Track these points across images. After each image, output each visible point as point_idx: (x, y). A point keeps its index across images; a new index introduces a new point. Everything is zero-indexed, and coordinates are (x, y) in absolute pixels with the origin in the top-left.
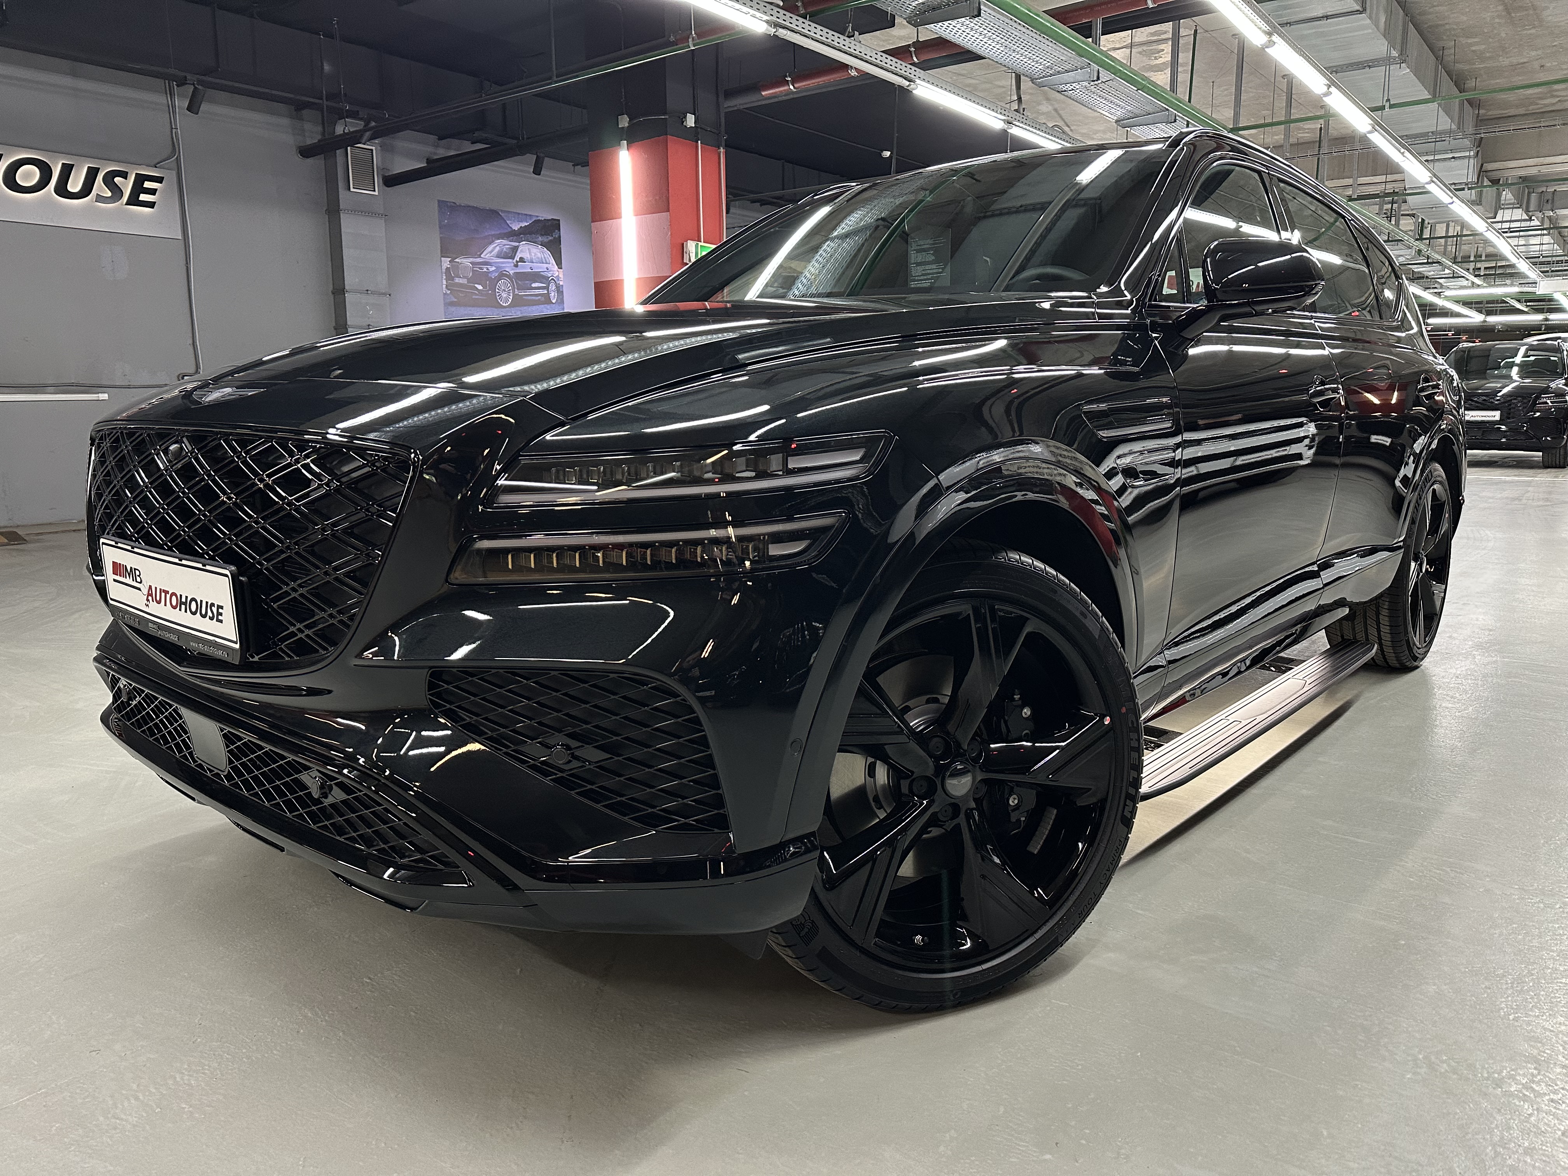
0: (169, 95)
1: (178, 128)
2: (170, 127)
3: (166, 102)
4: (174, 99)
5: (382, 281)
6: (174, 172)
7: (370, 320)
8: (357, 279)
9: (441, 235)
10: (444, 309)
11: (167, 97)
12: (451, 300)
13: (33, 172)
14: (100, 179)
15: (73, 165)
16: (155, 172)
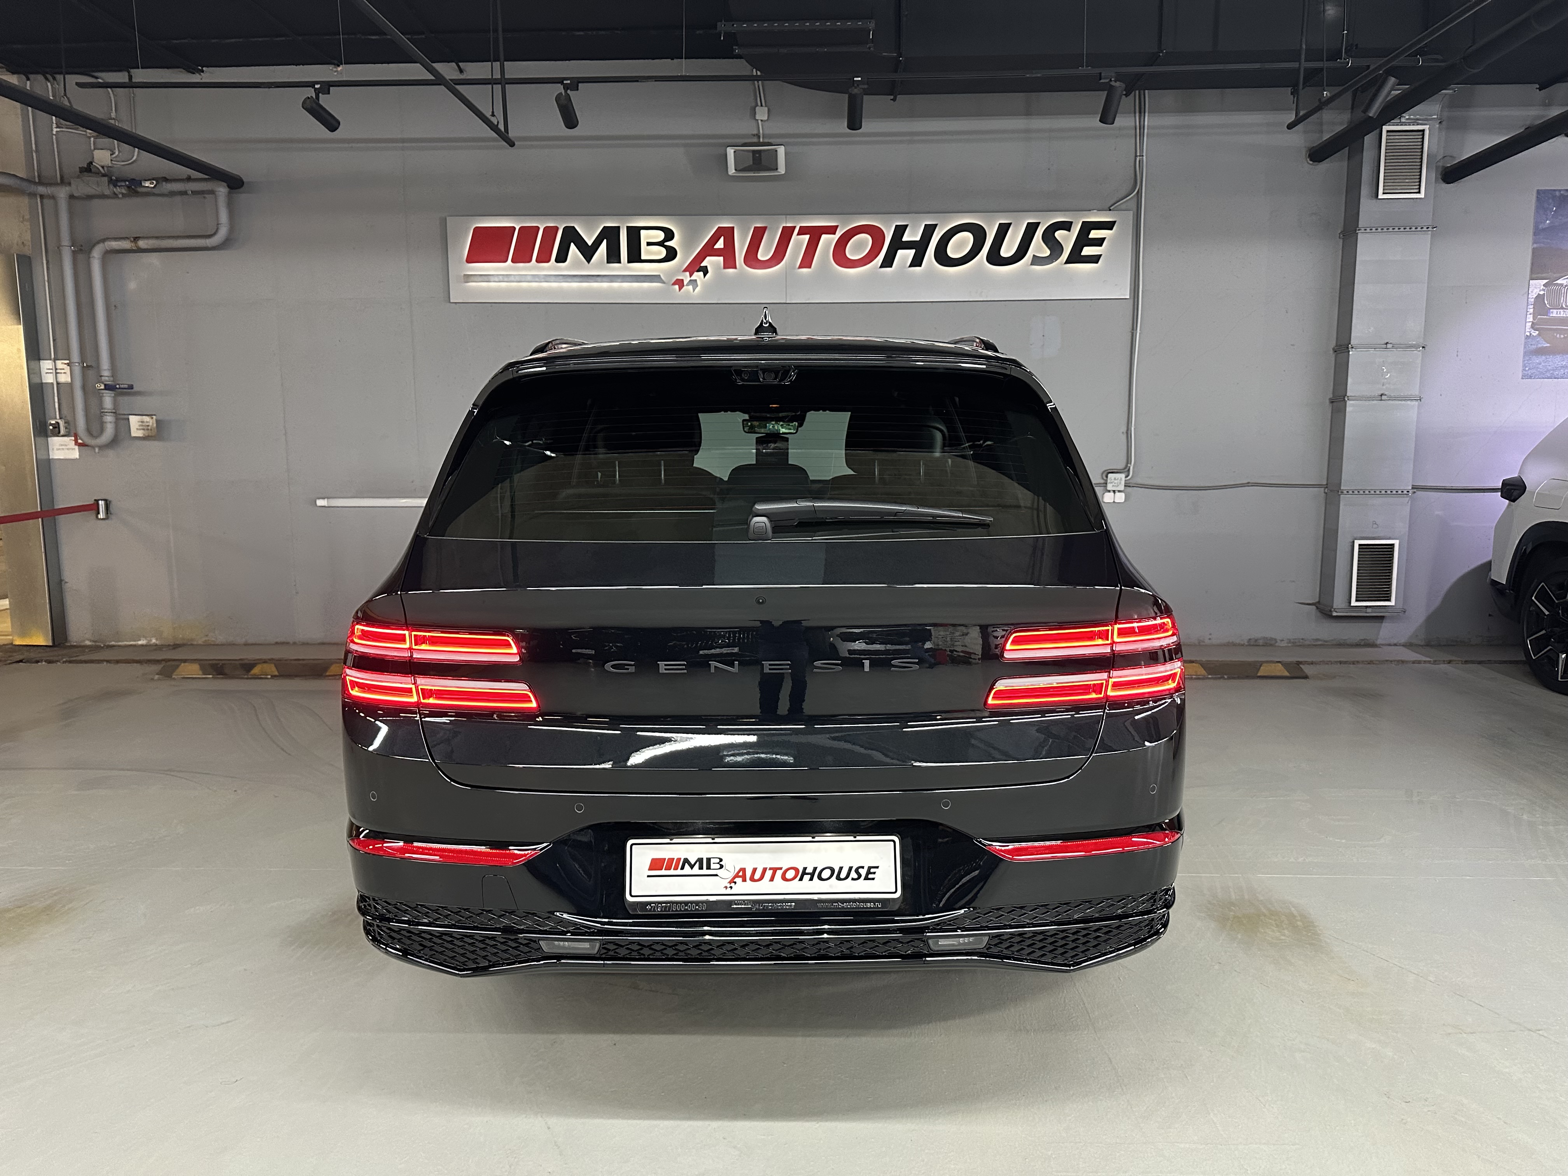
0: (1137, 115)
1: (1144, 154)
2: (1134, 155)
3: (1134, 124)
4: (1142, 117)
5: (1414, 327)
6: (1132, 212)
7: (1384, 387)
8: (1372, 328)
9: (1535, 246)
10: (1524, 361)
11: (1135, 117)
12: (1540, 346)
13: (966, 239)
14: (1038, 236)
15: (1011, 224)
16: (1107, 216)
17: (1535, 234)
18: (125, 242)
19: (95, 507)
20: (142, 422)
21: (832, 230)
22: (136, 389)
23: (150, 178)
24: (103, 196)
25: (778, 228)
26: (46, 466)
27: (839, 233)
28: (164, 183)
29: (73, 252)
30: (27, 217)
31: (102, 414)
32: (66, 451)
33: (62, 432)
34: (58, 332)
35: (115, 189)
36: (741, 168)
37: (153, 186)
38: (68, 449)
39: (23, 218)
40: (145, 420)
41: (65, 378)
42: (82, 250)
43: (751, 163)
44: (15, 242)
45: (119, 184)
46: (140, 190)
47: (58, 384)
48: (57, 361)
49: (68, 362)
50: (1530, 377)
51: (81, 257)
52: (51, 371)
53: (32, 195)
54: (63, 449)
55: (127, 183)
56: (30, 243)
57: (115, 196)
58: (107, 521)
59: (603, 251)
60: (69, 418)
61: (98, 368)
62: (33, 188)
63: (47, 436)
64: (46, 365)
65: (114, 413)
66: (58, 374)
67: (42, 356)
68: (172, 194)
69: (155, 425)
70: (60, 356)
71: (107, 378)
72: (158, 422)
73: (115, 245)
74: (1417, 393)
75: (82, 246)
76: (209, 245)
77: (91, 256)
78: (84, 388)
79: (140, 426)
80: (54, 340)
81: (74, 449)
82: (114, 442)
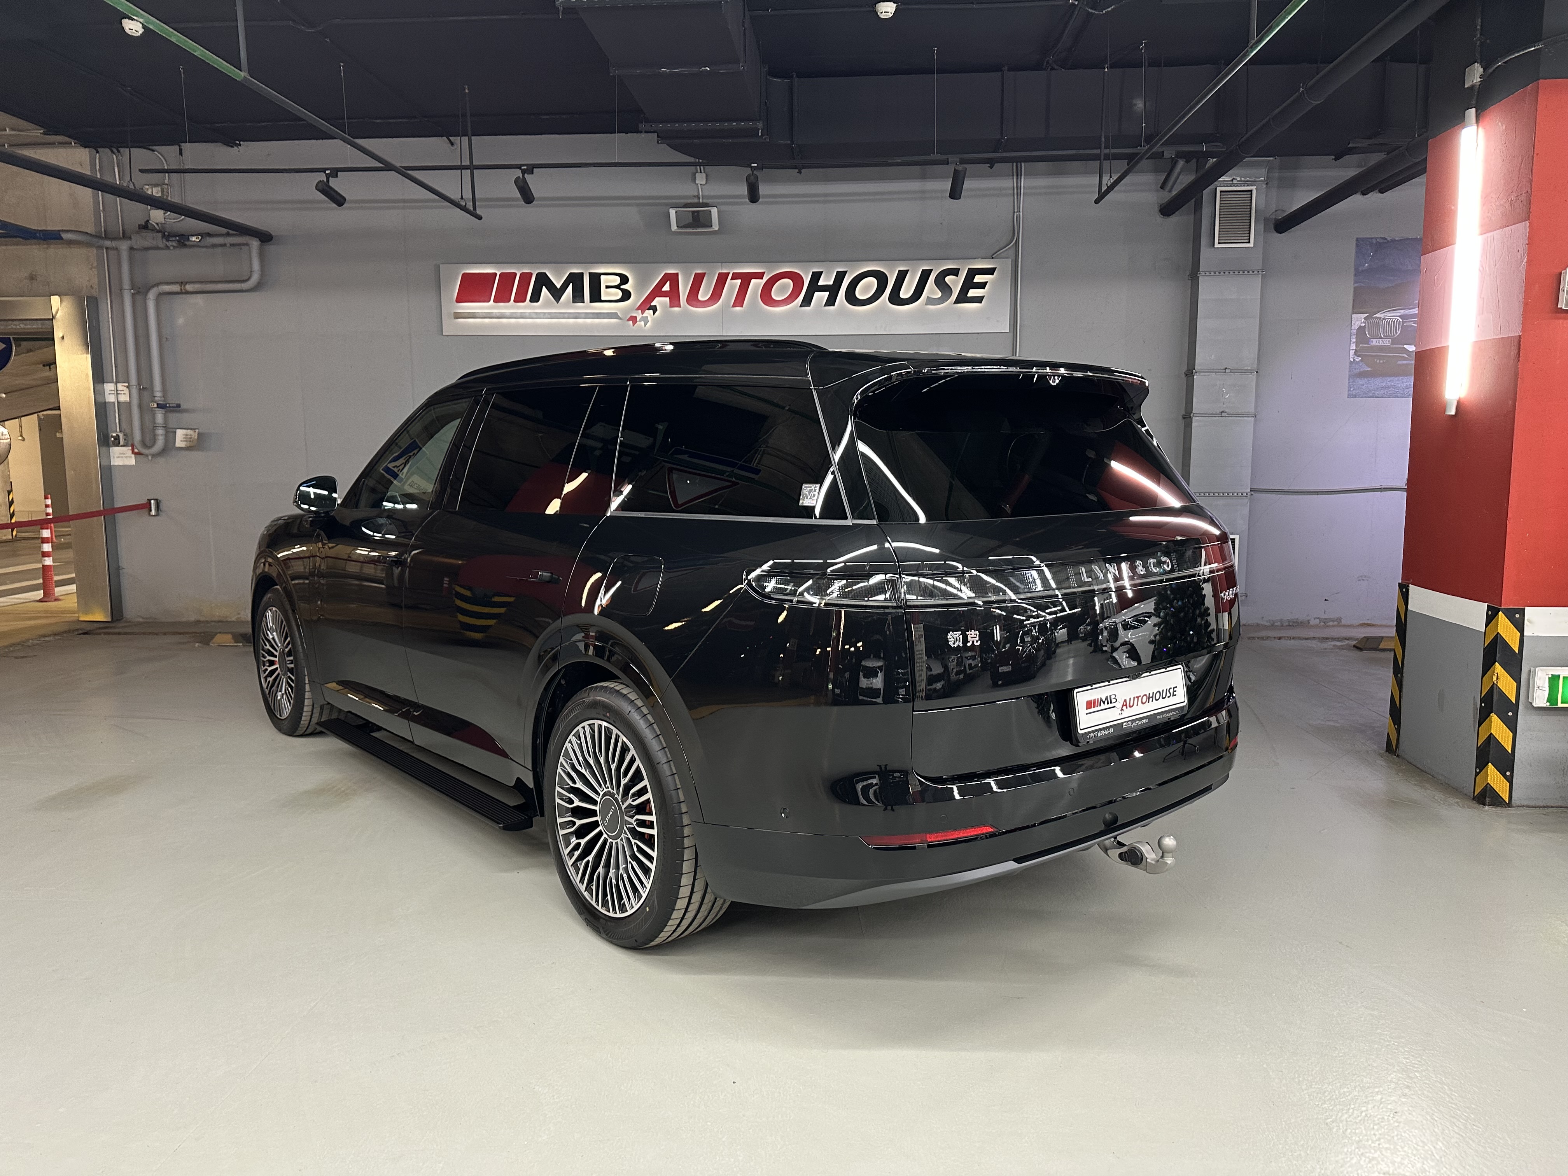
0: (1015, 177)
1: (1021, 210)
2: (1012, 211)
3: (1011, 185)
4: (1019, 180)
5: (1249, 356)
6: (1010, 260)
7: (1224, 406)
8: (1213, 356)
9: (1356, 285)
10: (1349, 383)
11: (1013, 179)
12: (1362, 370)
13: (872, 283)
14: (932, 280)
15: (908, 271)
16: (990, 264)
17: (1355, 275)
18: (175, 286)
19: (148, 505)
20: (187, 435)
21: (760, 276)
22: (182, 407)
23: (197, 233)
24: (158, 248)
25: (716, 273)
26: (107, 471)
27: (767, 277)
28: (208, 238)
29: (133, 294)
30: (95, 264)
31: (155, 427)
32: (125, 459)
33: (122, 443)
34: (119, 360)
35: (167, 243)
36: (683, 225)
37: (198, 240)
38: (126, 457)
39: (92, 265)
40: (189, 434)
41: (124, 398)
42: (140, 291)
43: (691, 221)
44: (84, 286)
45: (171, 239)
46: (187, 243)
47: (118, 403)
48: (118, 384)
49: (127, 384)
50: (1355, 396)
51: (138, 297)
52: (113, 392)
53: (100, 247)
54: (122, 457)
55: (178, 238)
56: (97, 287)
57: (168, 248)
58: (156, 517)
59: (569, 293)
60: (128, 431)
61: (151, 389)
62: (101, 242)
63: (108, 446)
64: (109, 387)
65: (163, 427)
66: (119, 396)
67: (105, 381)
68: (214, 246)
69: (196, 437)
70: (121, 379)
71: (159, 398)
72: (198, 434)
73: (167, 288)
74: (1253, 411)
75: (139, 288)
76: (244, 289)
77: (148, 297)
78: (140, 406)
79: (184, 438)
80: (115, 367)
81: (131, 457)
82: (164, 452)
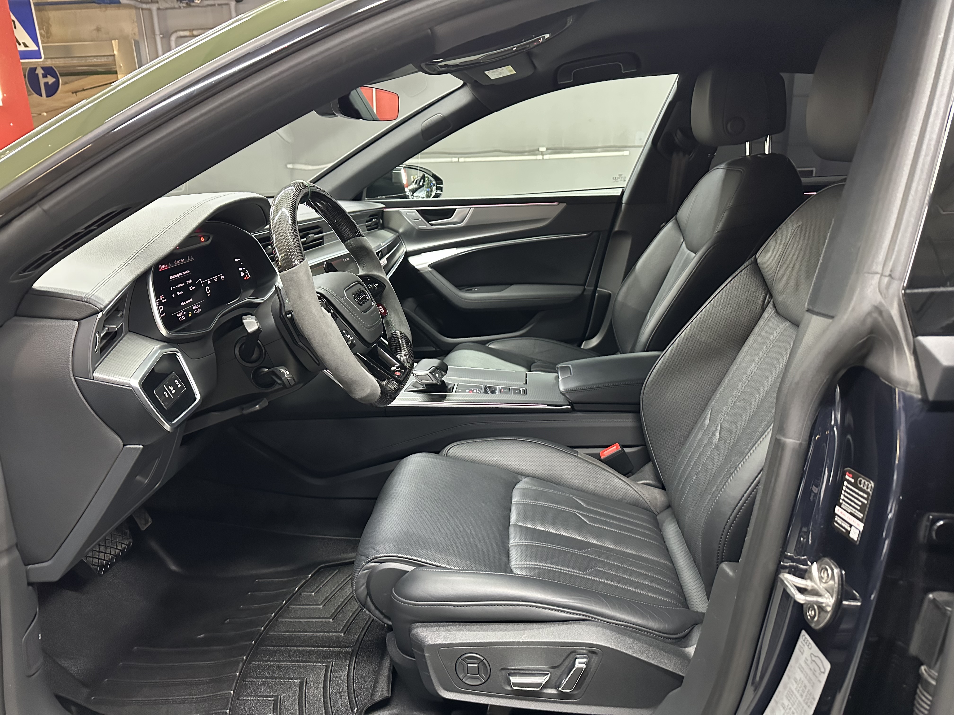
18: (187, 32)
24: (174, 8)
30: (135, 20)
35: (180, 5)
37: (199, 2)
39: (133, 20)
42: (166, 36)
44: (131, 33)
45: (182, 2)
46: (192, 4)
51: (163, 40)
53: (136, 8)
55: (187, 1)
56: (137, 32)
62: (138, 5)
68: (207, 6)
73: (182, 33)
75: (164, 34)
77: (171, 40)
